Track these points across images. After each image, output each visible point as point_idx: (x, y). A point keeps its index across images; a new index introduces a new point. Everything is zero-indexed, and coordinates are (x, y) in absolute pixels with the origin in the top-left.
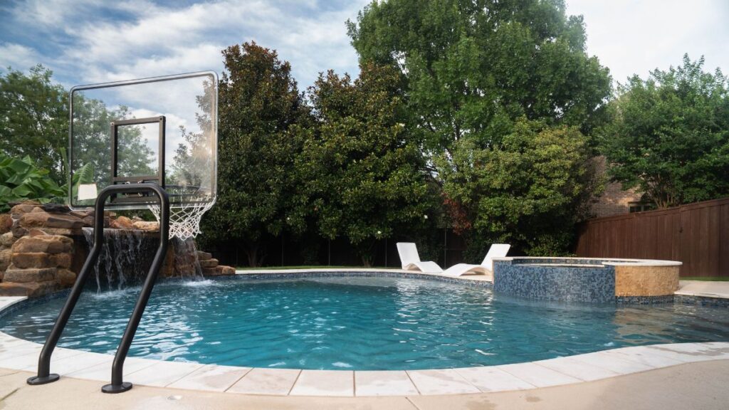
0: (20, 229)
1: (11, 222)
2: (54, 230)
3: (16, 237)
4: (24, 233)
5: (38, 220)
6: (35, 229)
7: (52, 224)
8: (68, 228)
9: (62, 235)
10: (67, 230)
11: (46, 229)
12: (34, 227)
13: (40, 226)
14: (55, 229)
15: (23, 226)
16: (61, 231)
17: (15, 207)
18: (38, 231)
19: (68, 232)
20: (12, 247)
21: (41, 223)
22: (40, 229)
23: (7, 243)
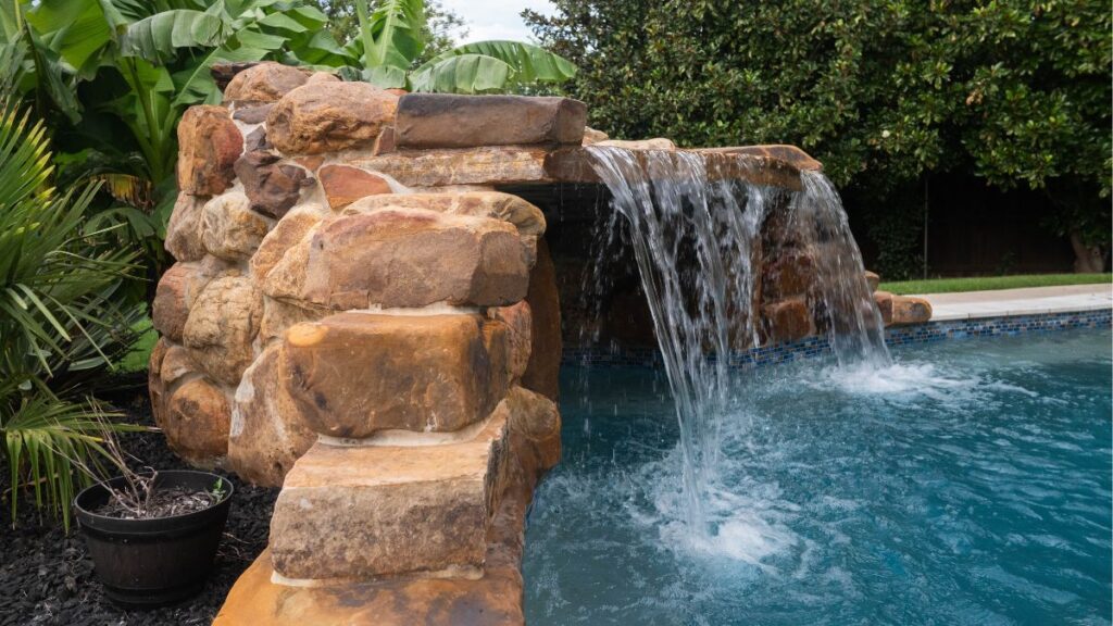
0: (275, 169)
1: (235, 137)
2: (440, 161)
3: (267, 213)
4: (296, 188)
5: (353, 115)
6: (340, 162)
7: (426, 129)
8: (525, 145)
9: (498, 186)
10: (524, 155)
11: (396, 159)
12: (335, 153)
13: (362, 146)
14: (445, 156)
15: (289, 153)
16: (487, 163)
17: (238, 78)
18: (358, 174)
19: (529, 166)
20: (252, 264)
21: (364, 132)
22: (367, 163)
23: (227, 243)
